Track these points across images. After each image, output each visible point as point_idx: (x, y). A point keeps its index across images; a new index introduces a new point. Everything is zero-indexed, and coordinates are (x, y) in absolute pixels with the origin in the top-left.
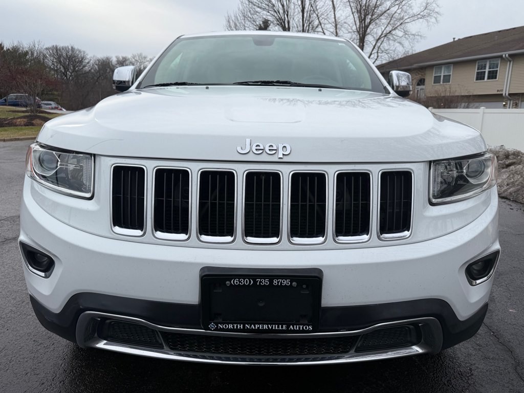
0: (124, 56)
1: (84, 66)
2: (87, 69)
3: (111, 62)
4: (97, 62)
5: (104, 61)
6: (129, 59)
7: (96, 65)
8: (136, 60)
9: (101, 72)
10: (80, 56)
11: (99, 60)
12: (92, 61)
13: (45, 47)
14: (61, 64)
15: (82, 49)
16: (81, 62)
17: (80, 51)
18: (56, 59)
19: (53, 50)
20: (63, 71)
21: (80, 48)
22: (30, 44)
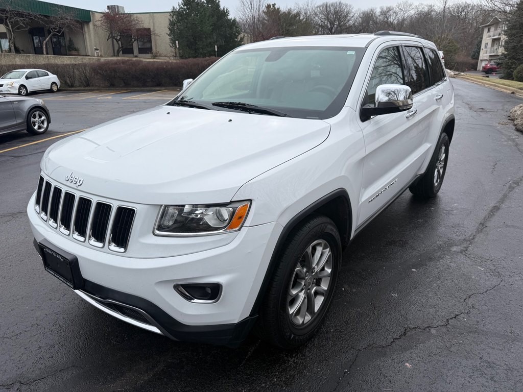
0: (389, 6)
1: (348, 21)
2: (351, 22)
3: (375, 14)
4: (362, 15)
5: (367, 14)
6: (393, 9)
7: (360, 17)
8: (400, 9)
9: (364, 24)
10: (345, 10)
11: (364, 13)
12: (356, 14)
13: (316, 6)
14: (328, 21)
15: (349, 3)
16: (346, 17)
17: (346, 6)
18: (324, 16)
19: (323, 8)
20: (330, 27)
21: (347, 3)
22: (305, 4)
